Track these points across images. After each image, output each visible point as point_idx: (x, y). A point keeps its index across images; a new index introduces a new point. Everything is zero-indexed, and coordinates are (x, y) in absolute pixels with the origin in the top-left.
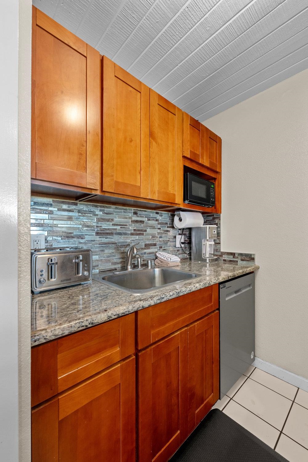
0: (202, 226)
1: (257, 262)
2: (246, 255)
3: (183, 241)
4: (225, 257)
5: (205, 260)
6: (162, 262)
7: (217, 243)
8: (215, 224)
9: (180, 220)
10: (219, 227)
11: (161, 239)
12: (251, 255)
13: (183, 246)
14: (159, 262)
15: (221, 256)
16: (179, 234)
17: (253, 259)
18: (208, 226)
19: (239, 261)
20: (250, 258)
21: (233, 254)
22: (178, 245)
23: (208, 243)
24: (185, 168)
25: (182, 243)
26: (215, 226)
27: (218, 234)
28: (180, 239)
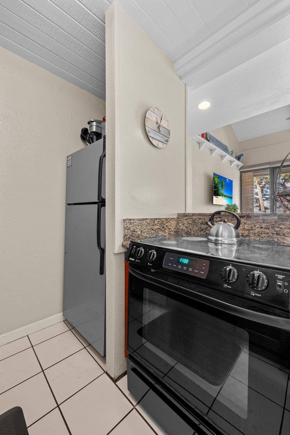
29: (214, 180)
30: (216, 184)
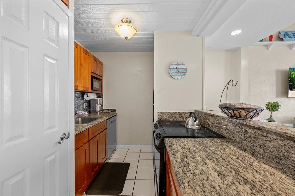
0: (96, 99)
1: (117, 112)
2: (113, 109)
3: (86, 105)
4: (105, 111)
5: (98, 113)
6: (79, 115)
7: (102, 106)
8: (101, 98)
9: (88, 96)
10: (102, 99)
11: (77, 105)
12: (115, 109)
13: (86, 107)
14: (78, 115)
15: (103, 110)
16: (85, 102)
17: (116, 111)
18: (98, 99)
19: (111, 112)
20: (114, 110)
21: (108, 109)
22: (84, 107)
23: (98, 106)
24: (92, 76)
25: (86, 106)
26: (101, 99)
27: (102, 102)
28: (85, 104)
29: (290, 74)
30: (293, 78)
